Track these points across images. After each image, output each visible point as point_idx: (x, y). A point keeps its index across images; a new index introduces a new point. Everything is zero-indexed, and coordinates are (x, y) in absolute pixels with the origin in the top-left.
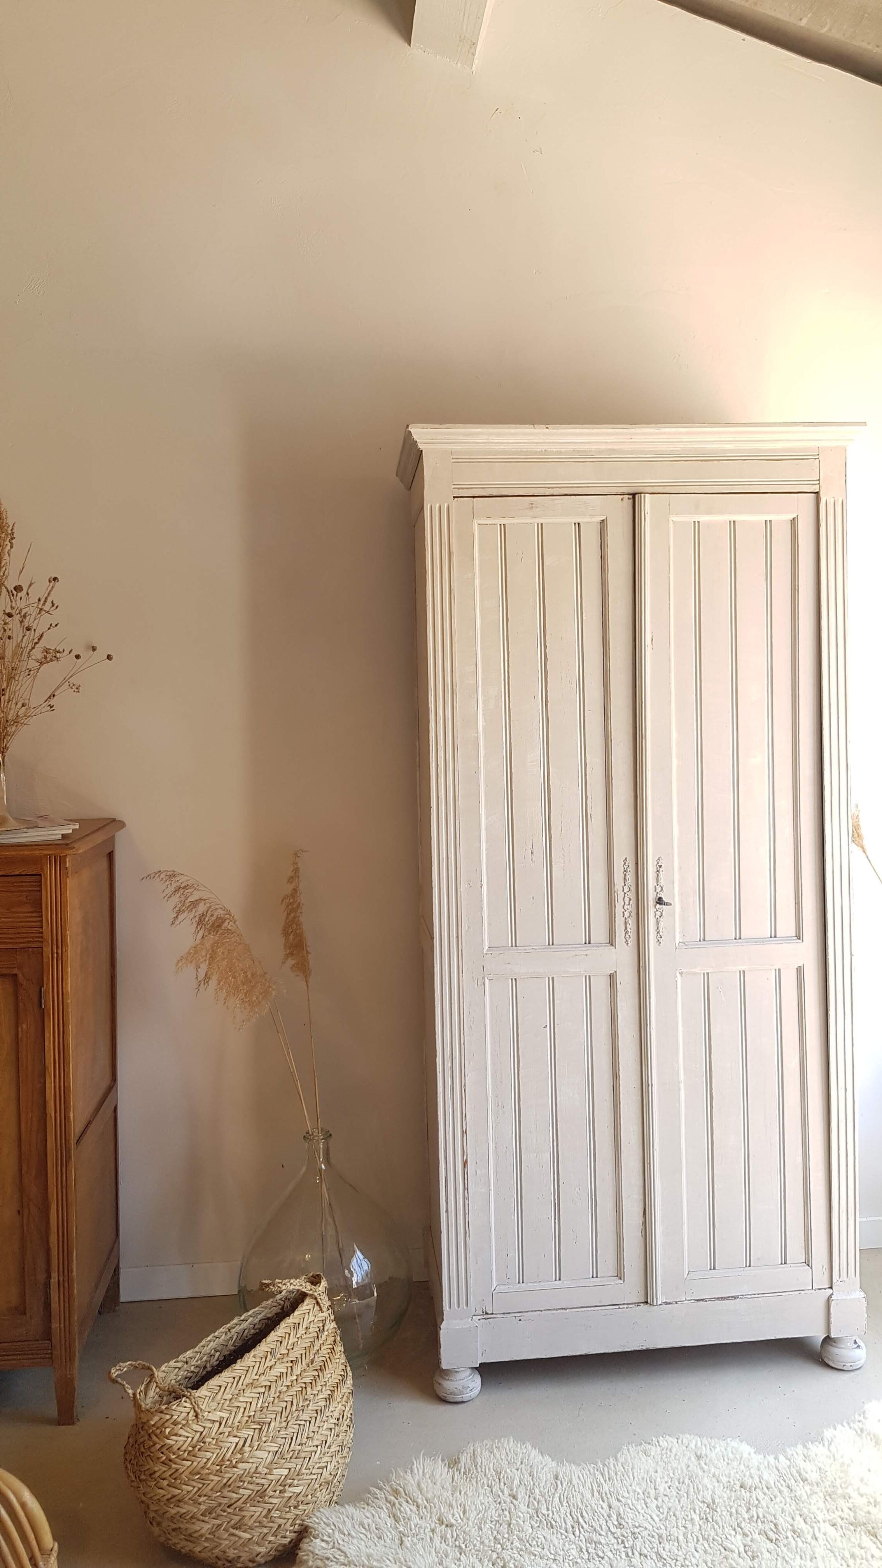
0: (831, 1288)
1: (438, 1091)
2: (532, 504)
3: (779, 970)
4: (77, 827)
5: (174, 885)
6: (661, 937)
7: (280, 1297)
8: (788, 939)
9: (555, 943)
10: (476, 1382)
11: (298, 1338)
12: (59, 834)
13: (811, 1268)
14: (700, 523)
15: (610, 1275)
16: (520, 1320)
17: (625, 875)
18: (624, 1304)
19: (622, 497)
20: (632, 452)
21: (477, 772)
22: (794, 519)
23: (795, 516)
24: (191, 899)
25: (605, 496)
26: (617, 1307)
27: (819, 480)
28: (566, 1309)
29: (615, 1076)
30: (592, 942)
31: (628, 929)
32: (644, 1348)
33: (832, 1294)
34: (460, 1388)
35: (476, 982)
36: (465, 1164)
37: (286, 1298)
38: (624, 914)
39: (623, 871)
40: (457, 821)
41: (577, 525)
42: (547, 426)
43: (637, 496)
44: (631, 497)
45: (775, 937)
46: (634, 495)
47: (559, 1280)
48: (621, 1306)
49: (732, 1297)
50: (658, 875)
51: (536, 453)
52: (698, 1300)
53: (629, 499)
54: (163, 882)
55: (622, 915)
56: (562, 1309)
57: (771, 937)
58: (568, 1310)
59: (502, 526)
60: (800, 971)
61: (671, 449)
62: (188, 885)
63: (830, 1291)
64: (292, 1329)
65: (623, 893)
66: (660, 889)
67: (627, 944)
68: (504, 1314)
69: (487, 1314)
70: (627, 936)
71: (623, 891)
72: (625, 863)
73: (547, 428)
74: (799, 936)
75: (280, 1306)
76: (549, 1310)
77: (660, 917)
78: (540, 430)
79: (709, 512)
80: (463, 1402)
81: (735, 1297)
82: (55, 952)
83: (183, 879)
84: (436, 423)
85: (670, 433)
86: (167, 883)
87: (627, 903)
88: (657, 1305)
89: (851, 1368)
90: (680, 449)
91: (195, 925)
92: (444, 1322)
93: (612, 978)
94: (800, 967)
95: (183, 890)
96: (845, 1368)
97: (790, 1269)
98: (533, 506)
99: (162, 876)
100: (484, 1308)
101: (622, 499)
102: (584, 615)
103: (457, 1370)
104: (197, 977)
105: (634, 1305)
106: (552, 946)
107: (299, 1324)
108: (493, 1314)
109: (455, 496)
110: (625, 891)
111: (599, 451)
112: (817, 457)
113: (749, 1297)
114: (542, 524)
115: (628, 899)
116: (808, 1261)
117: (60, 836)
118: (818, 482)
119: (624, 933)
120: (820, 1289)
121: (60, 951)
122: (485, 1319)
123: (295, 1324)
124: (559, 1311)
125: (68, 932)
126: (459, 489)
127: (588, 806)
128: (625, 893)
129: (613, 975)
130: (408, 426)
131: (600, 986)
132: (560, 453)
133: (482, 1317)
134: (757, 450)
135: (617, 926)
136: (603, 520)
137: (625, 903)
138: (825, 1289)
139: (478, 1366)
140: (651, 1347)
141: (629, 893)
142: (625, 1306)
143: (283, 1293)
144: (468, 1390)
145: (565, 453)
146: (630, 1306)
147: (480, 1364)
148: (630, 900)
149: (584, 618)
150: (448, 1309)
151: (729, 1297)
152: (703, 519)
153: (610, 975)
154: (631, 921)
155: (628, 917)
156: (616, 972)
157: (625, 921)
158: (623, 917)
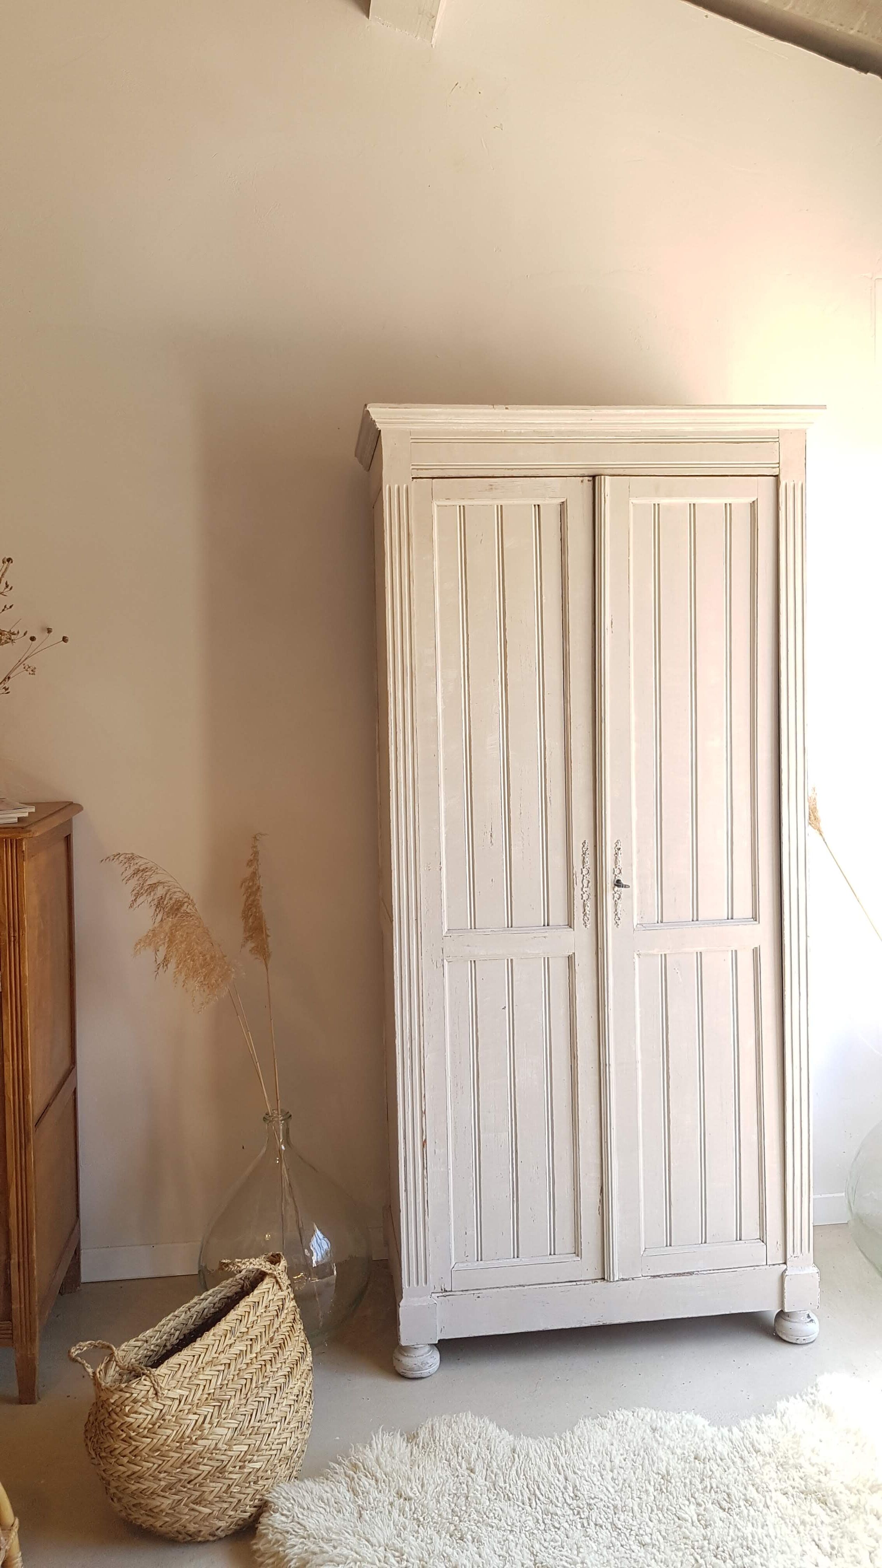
0: (785, 1263)
1: (398, 1073)
2: (491, 485)
3: (736, 951)
4: (33, 810)
5: (133, 868)
6: (619, 919)
7: (241, 1277)
8: (744, 921)
9: (513, 926)
10: (433, 1359)
11: (258, 1317)
12: (15, 818)
13: (766, 1244)
14: (660, 506)
15: (568, 1252)
16: (479, 1297)
17: (584, 858)
18: (581, 1281)
19: (581, 478)
20: (593, 433)
21: (436, 755)
22: (753, 502)
23: (755, 499)
24: (149, 882)
25: (565, 478)
26: (575, 1283)
27: (779, 463)
28: (523, 1286)
29: (573, 1056)
30: (550, 924)
31: (586, 911)
32: (601, 1324)
33: (786, 1269)
34: (419, 1364)
35: (435, 963)
36: (424, 1143)
37: (246, 1278)
39: (582, 854)
40: (416, 804)
41: (537, 507)
42: (507, 406)
43: (597, 478)
44: (591, 478)
45: (732, 919)
46: (594, 477)
47: (517, 1257)
48: (578, 1283)
49: (688, 1273)
50: (616, 857)
51: (495, 433)
52: (654, 1277)
53: (589, 481)
54: (122, 864)
55: (581, 897)
56: (520, 1286)
57: (728, 919)
58: (526, 1287)
59: (462, 507)
60: (756, 952)
61: (631, 431)
62: (147, 868)
63: (784, 1267)
64: (252, 1308)
65: (582, 876)
66: (618, 871)
67: (586, 926)
68: (462, 1291)
69: (446, 1291)
70: (586, 918)
71: (582, 873)
72: (584, 846)
73: (507, 408)
74: (755, 918)
75: (240, 1286)
76: (507, 1287)
77: (618, 899)
78: (500, 410)
79: (669, 495)
80: (422, 1378)
81: (691, 1273)
82: (12, 935)
83: (141, 862)
84: (395, 403)
85: (630, 415)
86: (127, 865)
87: (585, 885)
88: (614, 1281)
89: (804, 1342)
90: (640, 431)
91: (154, 908)
92: (403, 1300)
93: (571, 959)
94: (756, 948)
95: (142, 873)
96: (798, 1342)
97: (746, 1245)
98: (493, 487)
99: (121, 859)
100: (443, 1286)
101: (582, 481)
102: (544, 598)
103: (416, 1346)
104: (156, 961)
105: (591, 1282)
106: (511, 929)
107: (258, 1302)
108: (451, 1291)
109: (413, 476)
110: (584, 874)
111: (560, 433)
112: (777, 440)
113: (705, 1272)
114: (501, 506)
115: (587, 882)
116: (763, 1237)
117: (17, 819)
118: (778, 465)
119: (583, 915)
120: (774, 1265)
121: (17, 935)
122: (444, 1296)
123: (255, 1302)
124: (517, 1288)
125: (25, 916)
126: (418, 469)
127: (547, 789)
128: (584, 876)
129: (571, 957)
130: (366, 405)
131: (559, 968)
132: (520, 434)
133: (441, 1294)
134: (717, 433)
135: (575, 908)
136: (563, 502)
137: (583, 886)
138: (779, 1264)
139: (437, 1342)
140: (608, 1322)
141: (587, 876)
142: (583, 1283)
143: (243, 1272)
144: (427, 1367)
145: (525, 434)
146: (587, 1282)
147: (439, 1341)
148: (589, 882)
149: (544, 601)
150: (407, 1287)
151: (684, 1273)
152: (664, 501)
153: (568, 957)
154: (590, 903)
155: (587, 899)
156: (574, 954)
157: (584, 904)
158: (582, 899)
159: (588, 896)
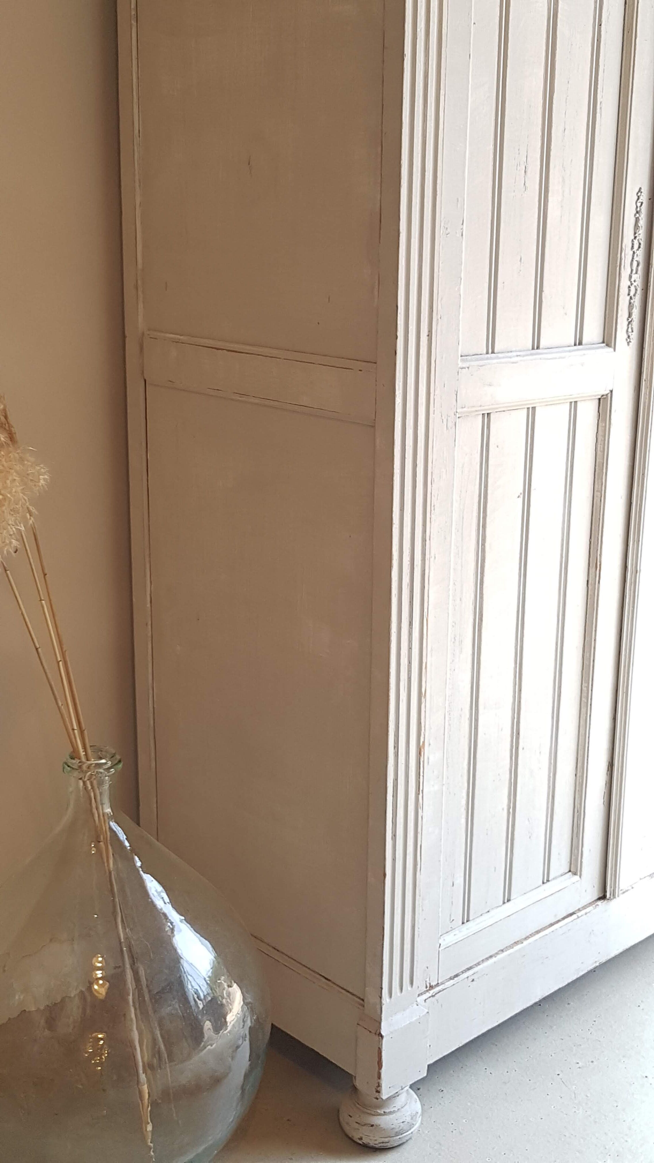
9: (540, 345)
15: (563, 872)
16: (473, 980)
17: (637, 219)
18: (580, 909)
26: (575, 916)
28: (521, 942)
30: (582, 340)
36: (421, 749)
38: (629, 290)
39: (635, 212)
48: (579, 914)
55: (627, 291)
65: (632, 252)
67: (628, 343)
68: (448, 980)
69: (431, 987)
70: (630, 330)
71: (632, 248)
72: (638, 198)
76: (503, 950)
87: (634, 272)
92: (383, 1024)
93: (602, 402)
100: (428, 980)
103: (399, 1094)
105: (591, 907)
108: (438, 984)
110: (635, 249)
119: (627, 323)
122: (433, 996)
124: (515, 948)
127: (599, 86)
128: (634, 253)
129: (606, 399)
131: (587, 419)
133: (428, 995)
135: (618, 309)
137: (632, 270)
141: (638, 252)
142: (583, 912)
148: (638, 265)
150: (388, 1000)
153: (599, 399)
154: (637, 301)
155: (634, 295)
156: (611, 391)
157: (630, 303)
158: (629, 295)
159: (636, 290)
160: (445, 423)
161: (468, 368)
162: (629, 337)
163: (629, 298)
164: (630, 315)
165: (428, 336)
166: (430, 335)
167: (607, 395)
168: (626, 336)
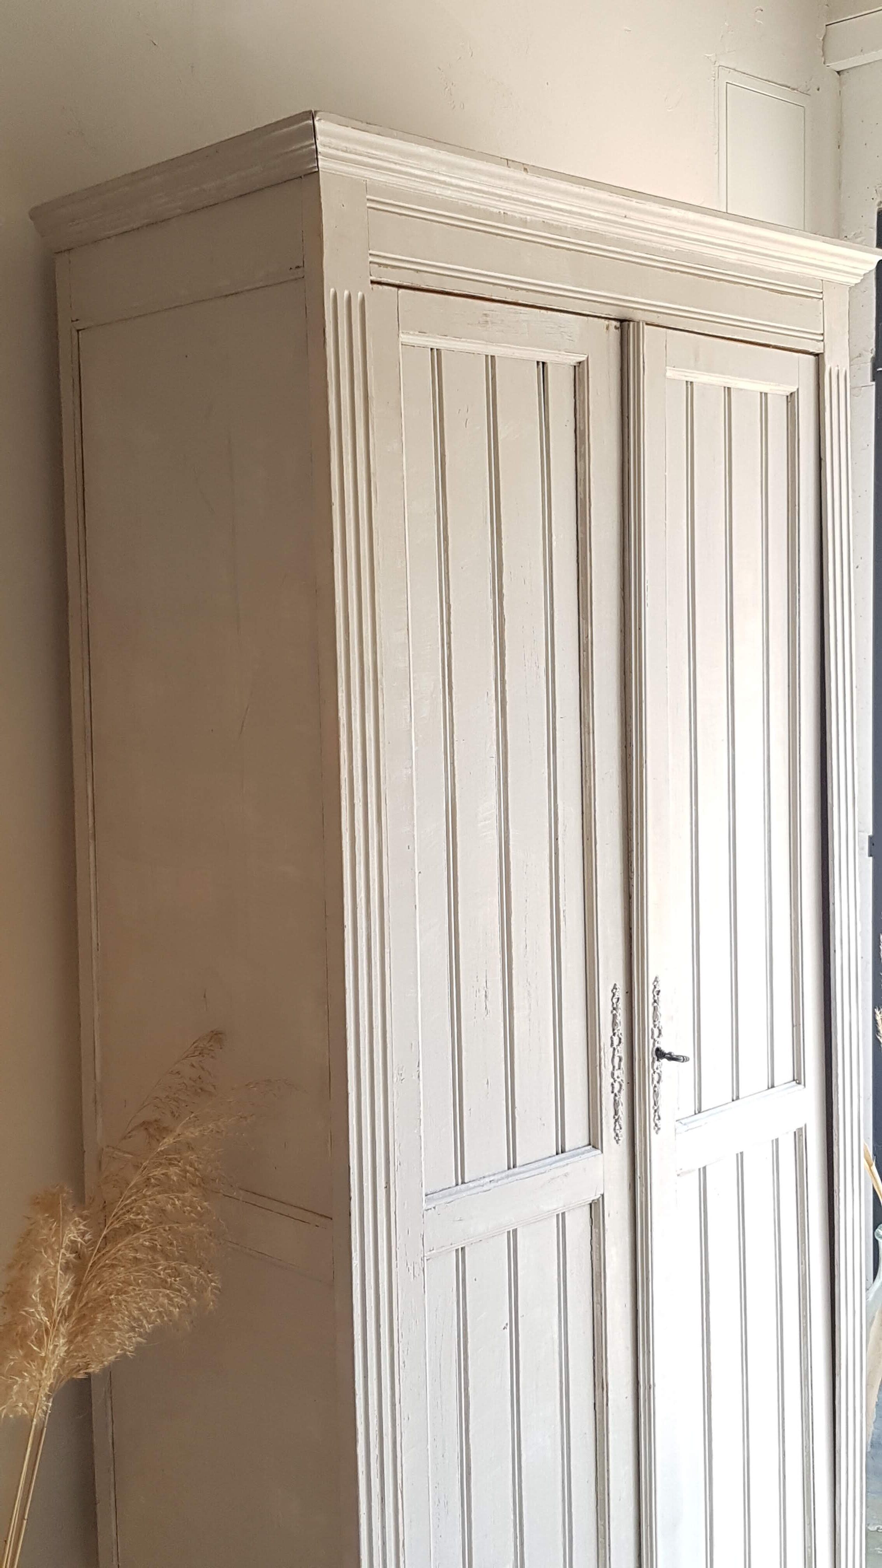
2: (486, 315)
3: (777, 1140)
6: (659, 1119)
9: (517, 1164)
14: (695, 385)
17: (614, 1016)
19: (606, 322)
22: (792, 393)
23: (793, 390)
25: (585, 318)
27: (822, 335)
30: (565, 1149)
31: (618, 1113)
35: (411, 1269)
38: (613, 1088)
39: (611, 1009)
41: (541, 365)
43: (628, 325)
44: (619, 325)
46: (623, 322)
50: (655, 1008)
51: (492, 215)
53: (616, 328)
55: (610, 1089)
59: (435, 352)
65: (612, 1049)
66: (659, 1032)
67: (617, 1140)
70: (618, 1127)
71: (612, 1046)
72: (614, 995)
77: (660, 1081)
79: (703, 366)
87: (617, 1067)
93: (596, 1207)
98: (489, 319)
101: (607, 328)
106: (514, 1170)
109: (373, 279)
110: (615, 1046)
112: (822, 296)
114: (492, 357)
115: (618, 1059)
118: (821, 338)
119: (613, 1121)
127: (560, 895)
128: (614, 1049)
129: (597, 1203)
131: (579, 1227)
132: (524, 222)
135: (601, 1111)
136: (579, 363)
137: (614, 1067)
141: (619, 1048)
145: (532, 225)
153: (591, 1205)
154: (623, 1098)
155: (619, 1092)
156: (603, 1195)
157: (615, 1100)
158: (613, 1092)
159: (621, 1085)
160: (411, 1271)
161: (434, 1208)
162: (617, 1135)
163: (613, 1095)
164: (616, 1113)
165: (386, 1187)
166: (388, 1187)
167: (598, 1200)
168: (614, 1135)
